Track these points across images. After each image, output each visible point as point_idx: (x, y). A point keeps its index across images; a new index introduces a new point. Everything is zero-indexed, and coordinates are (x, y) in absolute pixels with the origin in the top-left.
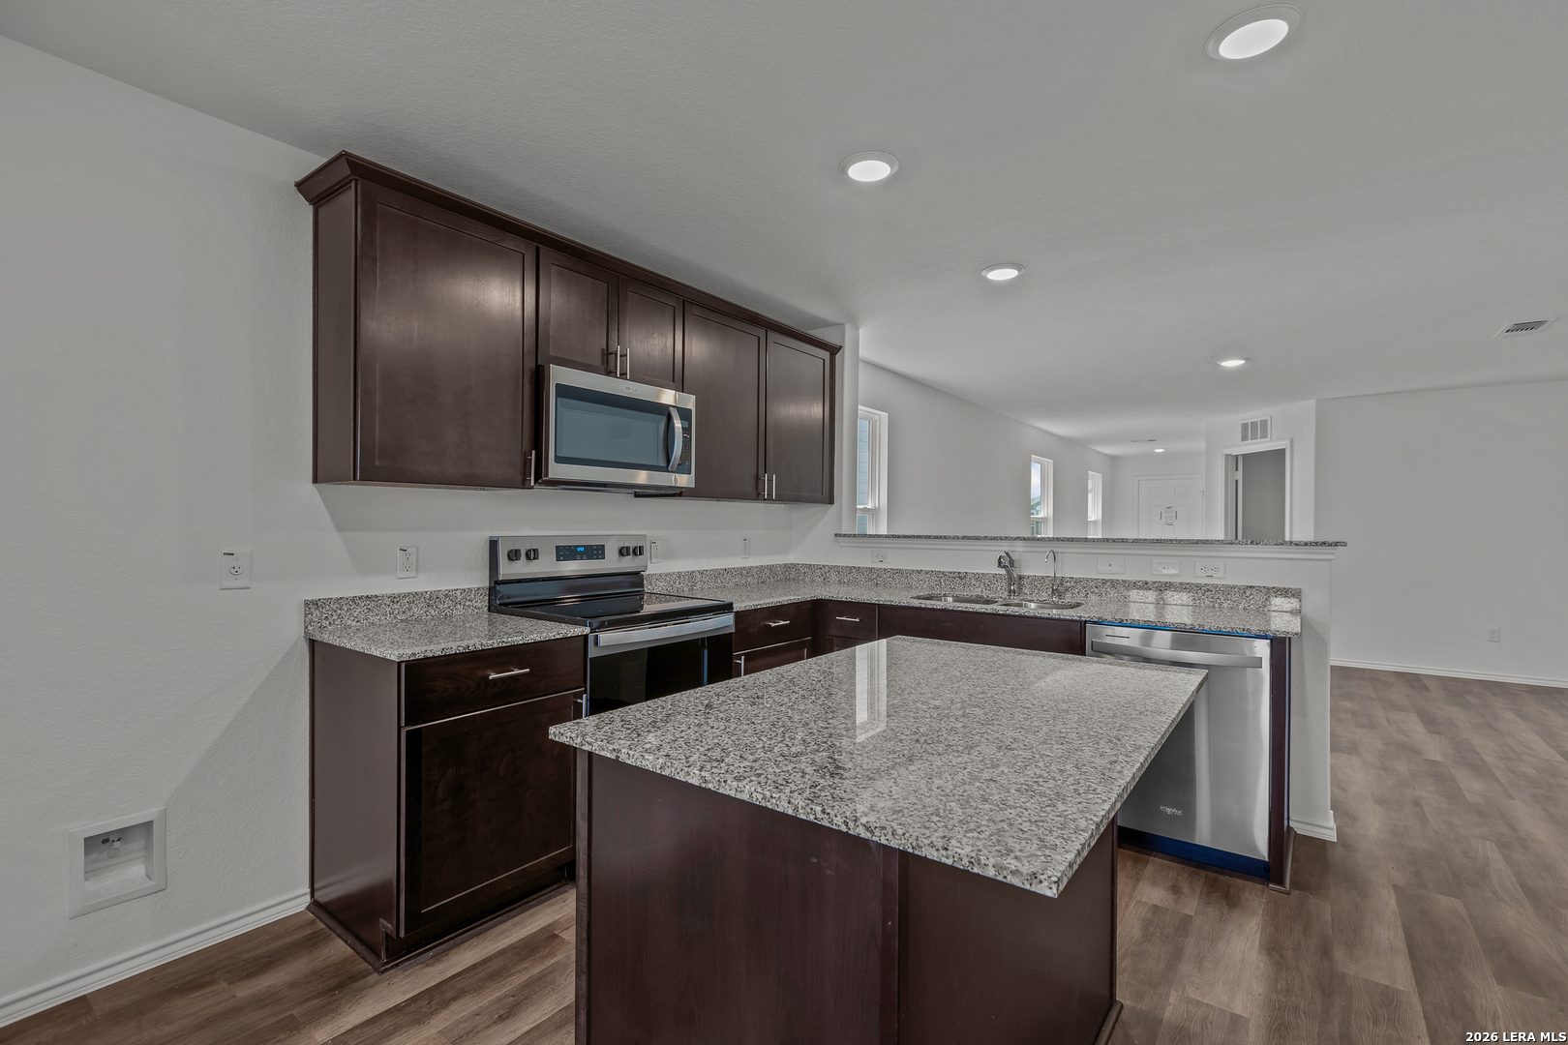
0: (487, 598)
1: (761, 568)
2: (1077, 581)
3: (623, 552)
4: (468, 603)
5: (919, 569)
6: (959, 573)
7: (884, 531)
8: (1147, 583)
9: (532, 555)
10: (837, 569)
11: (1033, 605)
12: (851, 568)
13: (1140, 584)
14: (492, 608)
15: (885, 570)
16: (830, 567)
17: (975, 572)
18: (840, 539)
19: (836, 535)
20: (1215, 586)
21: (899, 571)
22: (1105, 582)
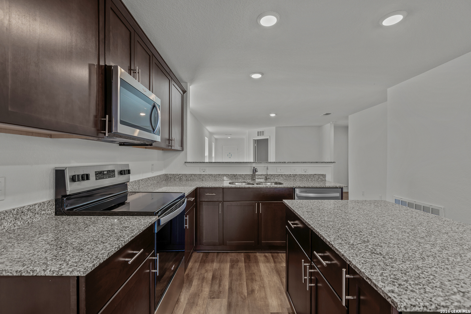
0: (54, 207)
1: (158, 176)
2: (272, 175)
3: (121, 173)
4: (43, 212)
5: (219, 174)
6: (234, 174)
7: (213, 161)
8: (291, 175)
9: (86, 177)
10: (185, 175)
11: (269, 184)
12: (192, 175)
13: (289, 175)
14: (57, 213)
15: (206, 175)
16: (183, 175)
17: (239, 174)
18: (186, 164)
19: (185, 162)
20: (307, 175)
21: (211, 175)
22: (279, 175)
